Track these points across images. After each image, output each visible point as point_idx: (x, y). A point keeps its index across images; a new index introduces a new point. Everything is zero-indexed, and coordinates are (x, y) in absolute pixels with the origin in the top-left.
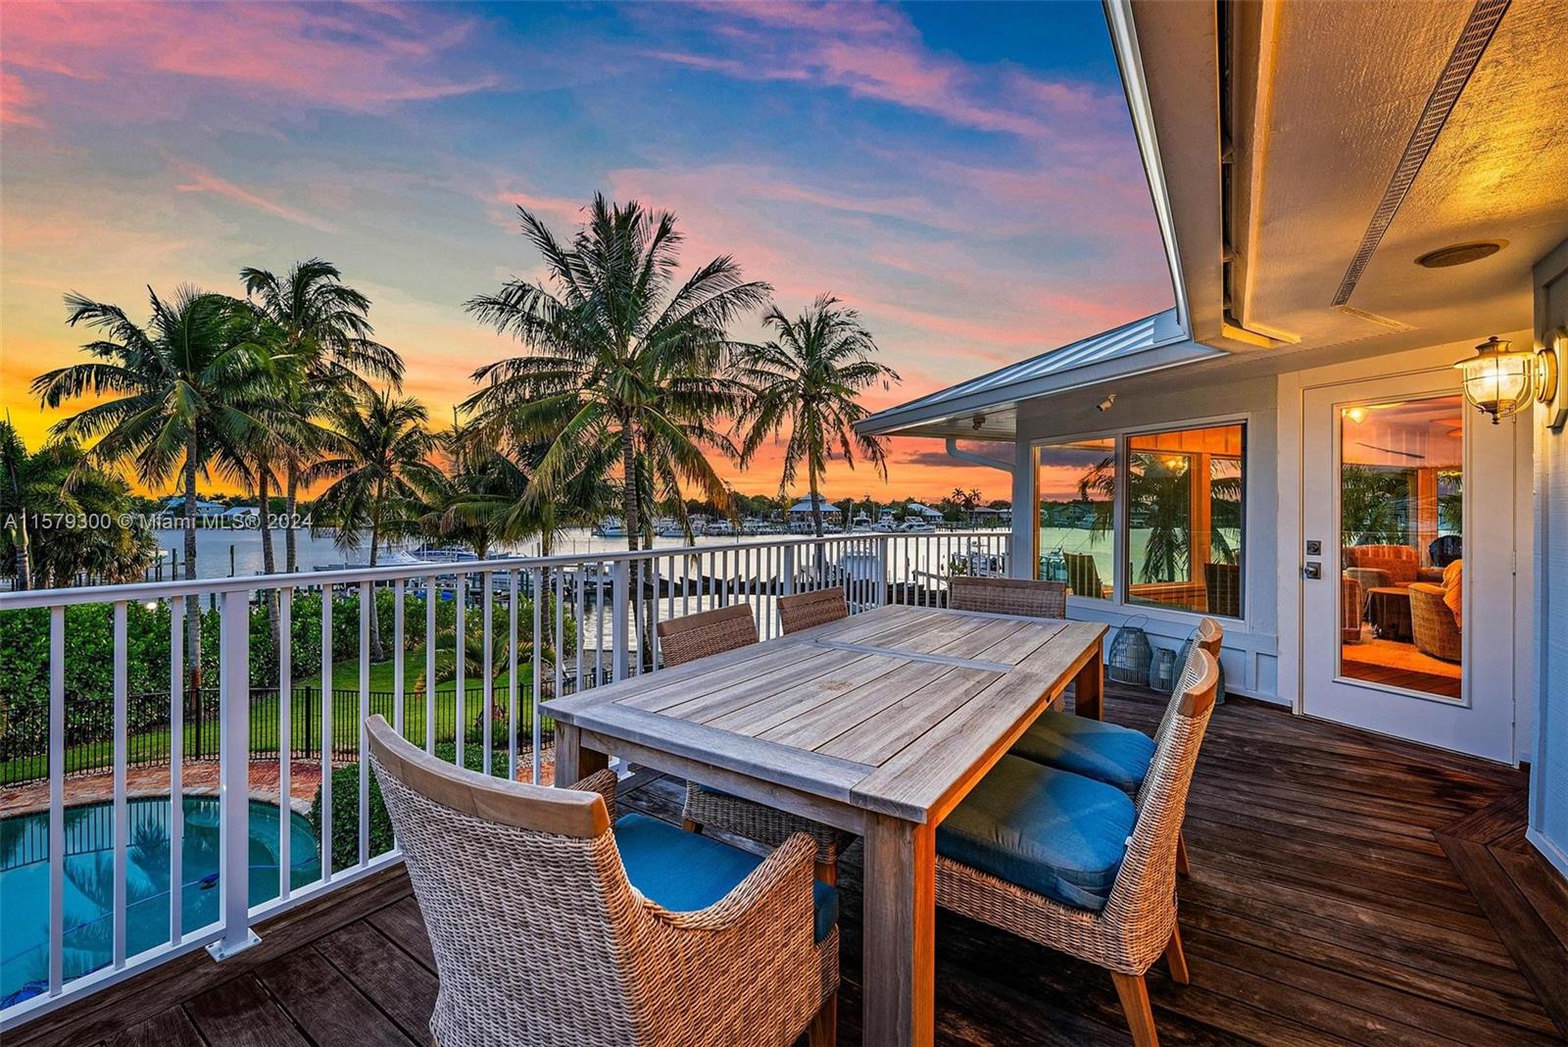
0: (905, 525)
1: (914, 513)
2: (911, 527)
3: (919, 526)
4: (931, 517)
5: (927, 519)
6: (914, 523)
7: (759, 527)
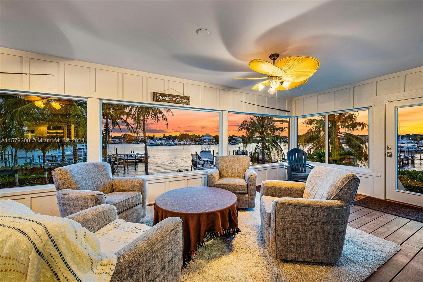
0: (231, 142)
1: (234, 139)
2: (232, 143)
3: (235, 142)
4: (239, 140)
5: (238, 141)
6: (233, 142)
7: (192, 143)
